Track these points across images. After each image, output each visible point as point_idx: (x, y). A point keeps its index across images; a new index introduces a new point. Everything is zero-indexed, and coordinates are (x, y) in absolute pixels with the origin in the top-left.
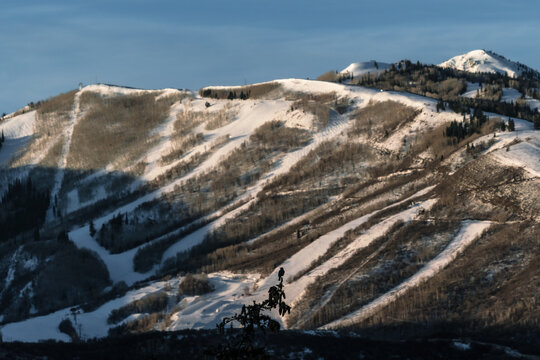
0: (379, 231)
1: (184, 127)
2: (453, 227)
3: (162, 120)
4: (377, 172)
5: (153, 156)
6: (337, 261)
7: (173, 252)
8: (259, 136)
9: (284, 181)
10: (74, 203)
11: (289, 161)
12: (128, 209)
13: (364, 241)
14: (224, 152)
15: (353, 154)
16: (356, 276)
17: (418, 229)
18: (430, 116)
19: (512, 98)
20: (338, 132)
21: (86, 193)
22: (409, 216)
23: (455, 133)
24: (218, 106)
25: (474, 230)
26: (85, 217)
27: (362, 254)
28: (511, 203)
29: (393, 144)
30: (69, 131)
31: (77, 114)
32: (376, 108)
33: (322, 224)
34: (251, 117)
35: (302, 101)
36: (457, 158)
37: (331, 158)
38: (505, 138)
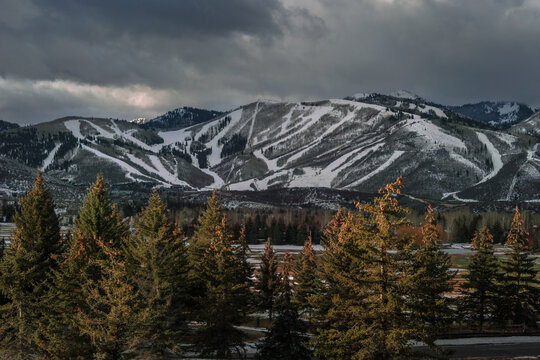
0: (364, 153)
1: (295, 115)
2: (390, 152)
3: (285, 112)
4: (363, 133)
5: (284, 125)
6: (349, 164)
7: (290, 160)
8: (322, 119)
9: (330, 135)
10: (256, 142)
11: (331, 129)
12: (275, 144)
13: (359, 157)
14: (310, 124)
15: (354, 126)
16: (356, 170)
17: (378, 153)
18: (383, 111)
19: (412, 106)
20: (350, 117)
21: (260, 138)
22: (375, 148)
23: (392, 119)
24: (307, 108)
25: (397, 154)
26: (259, 146)
27: (358, 162)
28: (412, 145)
29: (370, 123)
30: (254, 116)
31: (257, 111)
32: (363, 110)
33: (345, 150)
34: (318, 113)
35: (337, 107)
36: (393, 129)
37: (349, 127)
38: (410, 121)
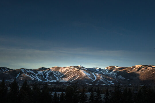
0: (73, 76)
1: (61, 69)
2: (77, 76)
3: (60, 69)
4: (73, 72)
5: (59, 71)
7: (60, 77)
9: (67, 73)
10: (54, 74)
11: (68, 72)
12: (58, 74)
14: (64, 71)
15: (72, 71)
16: (72, 79)
17: (76, 76)
18: (77, 69)
19: (81, 68)
20: (71, 70)
21: (55, 73)
22: (75, 75)
23: (78, 70)
24: (64, 68)
25: (79, 76)
26: (55, 74)
27: (72, 77)
28: (81, 75)
29: (74, 71)
31: (55, 68)
32: (73, 69)
33: (70, 75)
34: (66, 69)
35: (69, 68)
36: (78, 72)
37: (70, 71)
38: (81, 71)
